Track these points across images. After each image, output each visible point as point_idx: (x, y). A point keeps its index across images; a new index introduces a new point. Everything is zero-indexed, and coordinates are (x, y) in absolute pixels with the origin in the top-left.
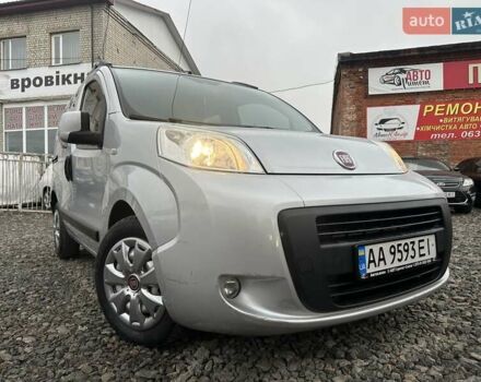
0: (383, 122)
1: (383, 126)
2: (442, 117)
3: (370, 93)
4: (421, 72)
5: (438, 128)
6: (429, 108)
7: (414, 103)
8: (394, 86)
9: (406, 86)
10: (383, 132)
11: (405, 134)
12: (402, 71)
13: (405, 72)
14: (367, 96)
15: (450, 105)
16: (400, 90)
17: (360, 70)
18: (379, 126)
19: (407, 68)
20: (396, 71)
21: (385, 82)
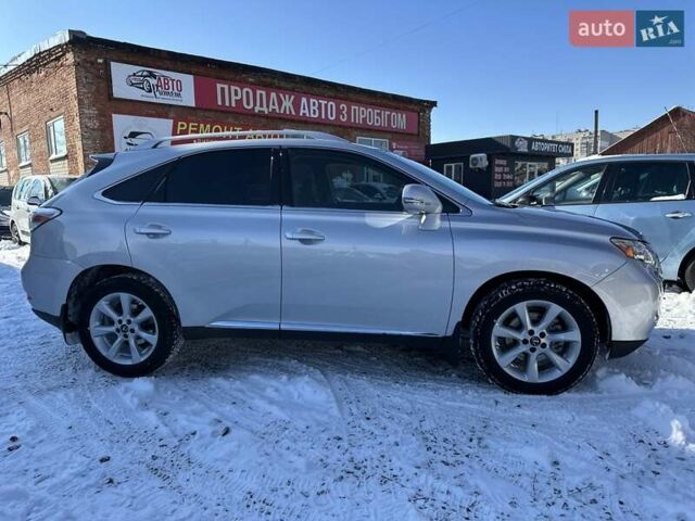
0: (133, 135)
1: (134, 141)
4: (173, 80)
6: (182, 126)
7: (167, 117)
9: (157, 93)
12: (151, 75)
13: (155, 77)
14: (111, 99)
15: (202, 125)
17: (100, 61)
18: (128, 140)
19: (158, 72)
20: (145, 73)
21: (133, 85)
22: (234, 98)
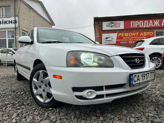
0: (107, 38)
1: (107, 40)
2: (124, 37)
3: (103, 29)
4: (118, 23)
5: (122, 40)
6: (120, 34)
7: (116, 33)
8: (110, 28)
9: (114, 27)
10: (107, 41)
11: (113, 42)
12: (112, 23)
13: (113, 23)
14: (102, 30)
15: (126, 34)
16: (112, 29)
17: (100, 22)
18: (106, 40)
19: (114, 22)
20: (111, 23)
21: (107, 26)
22: (136, 25)
